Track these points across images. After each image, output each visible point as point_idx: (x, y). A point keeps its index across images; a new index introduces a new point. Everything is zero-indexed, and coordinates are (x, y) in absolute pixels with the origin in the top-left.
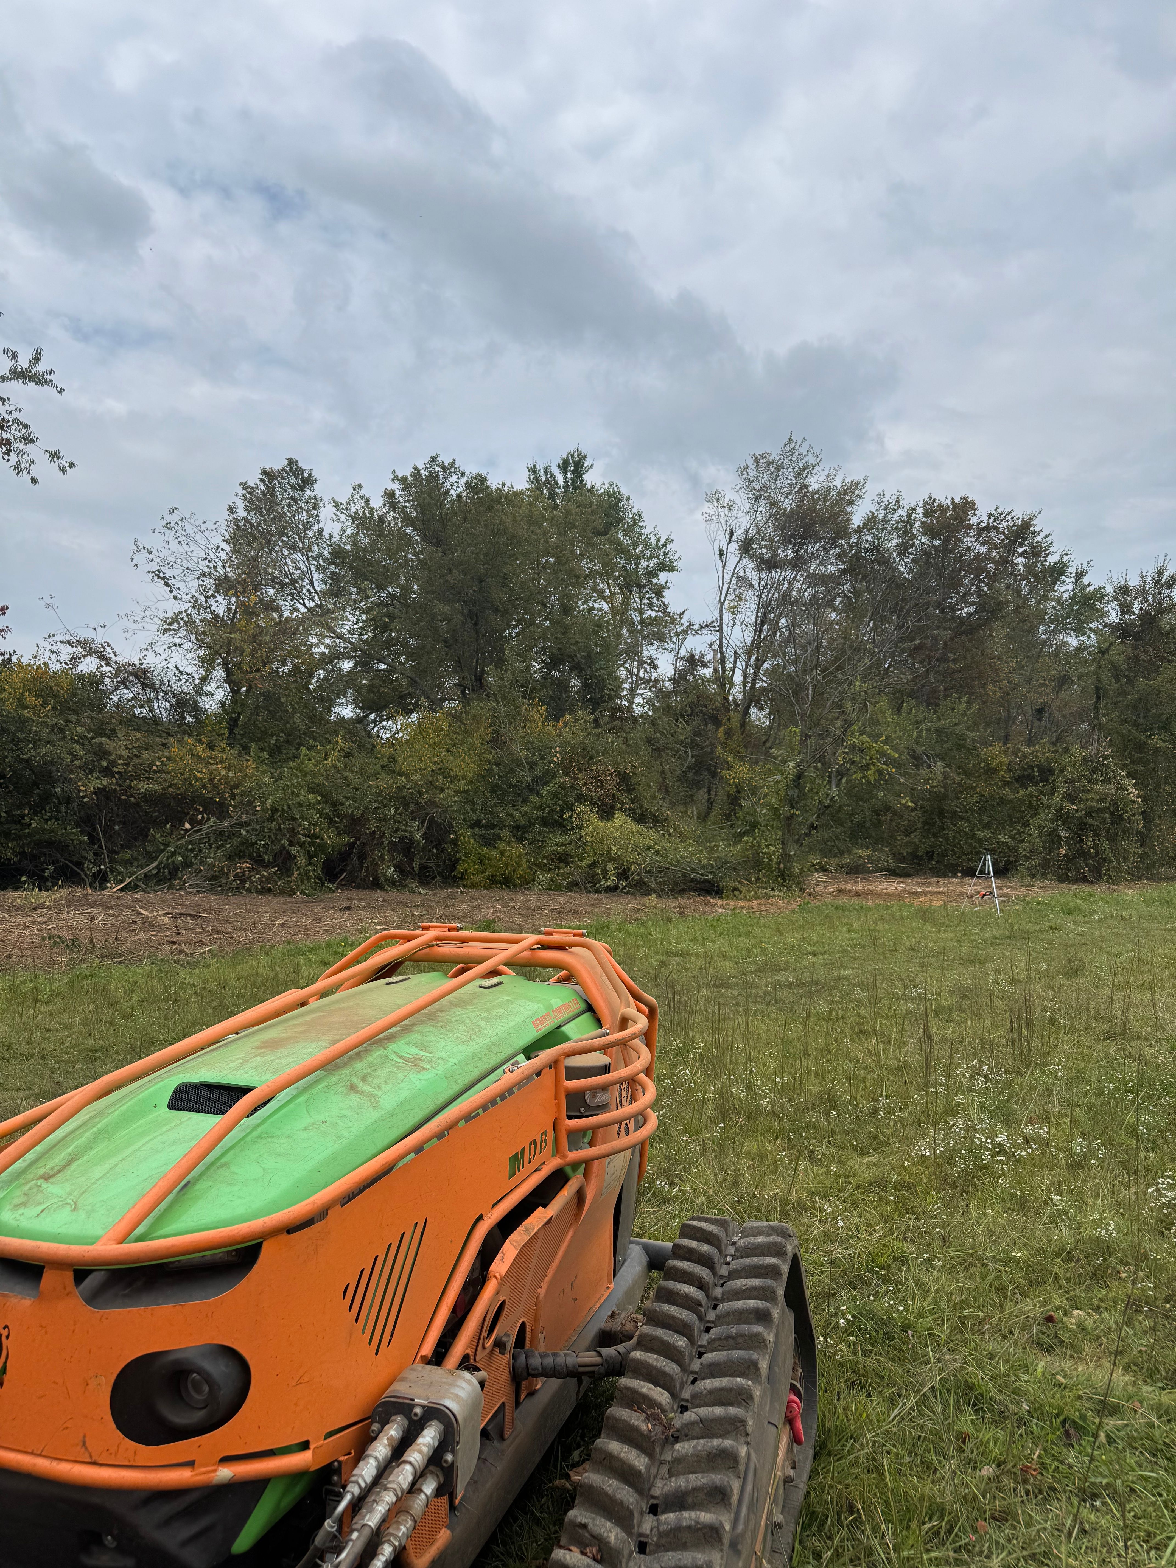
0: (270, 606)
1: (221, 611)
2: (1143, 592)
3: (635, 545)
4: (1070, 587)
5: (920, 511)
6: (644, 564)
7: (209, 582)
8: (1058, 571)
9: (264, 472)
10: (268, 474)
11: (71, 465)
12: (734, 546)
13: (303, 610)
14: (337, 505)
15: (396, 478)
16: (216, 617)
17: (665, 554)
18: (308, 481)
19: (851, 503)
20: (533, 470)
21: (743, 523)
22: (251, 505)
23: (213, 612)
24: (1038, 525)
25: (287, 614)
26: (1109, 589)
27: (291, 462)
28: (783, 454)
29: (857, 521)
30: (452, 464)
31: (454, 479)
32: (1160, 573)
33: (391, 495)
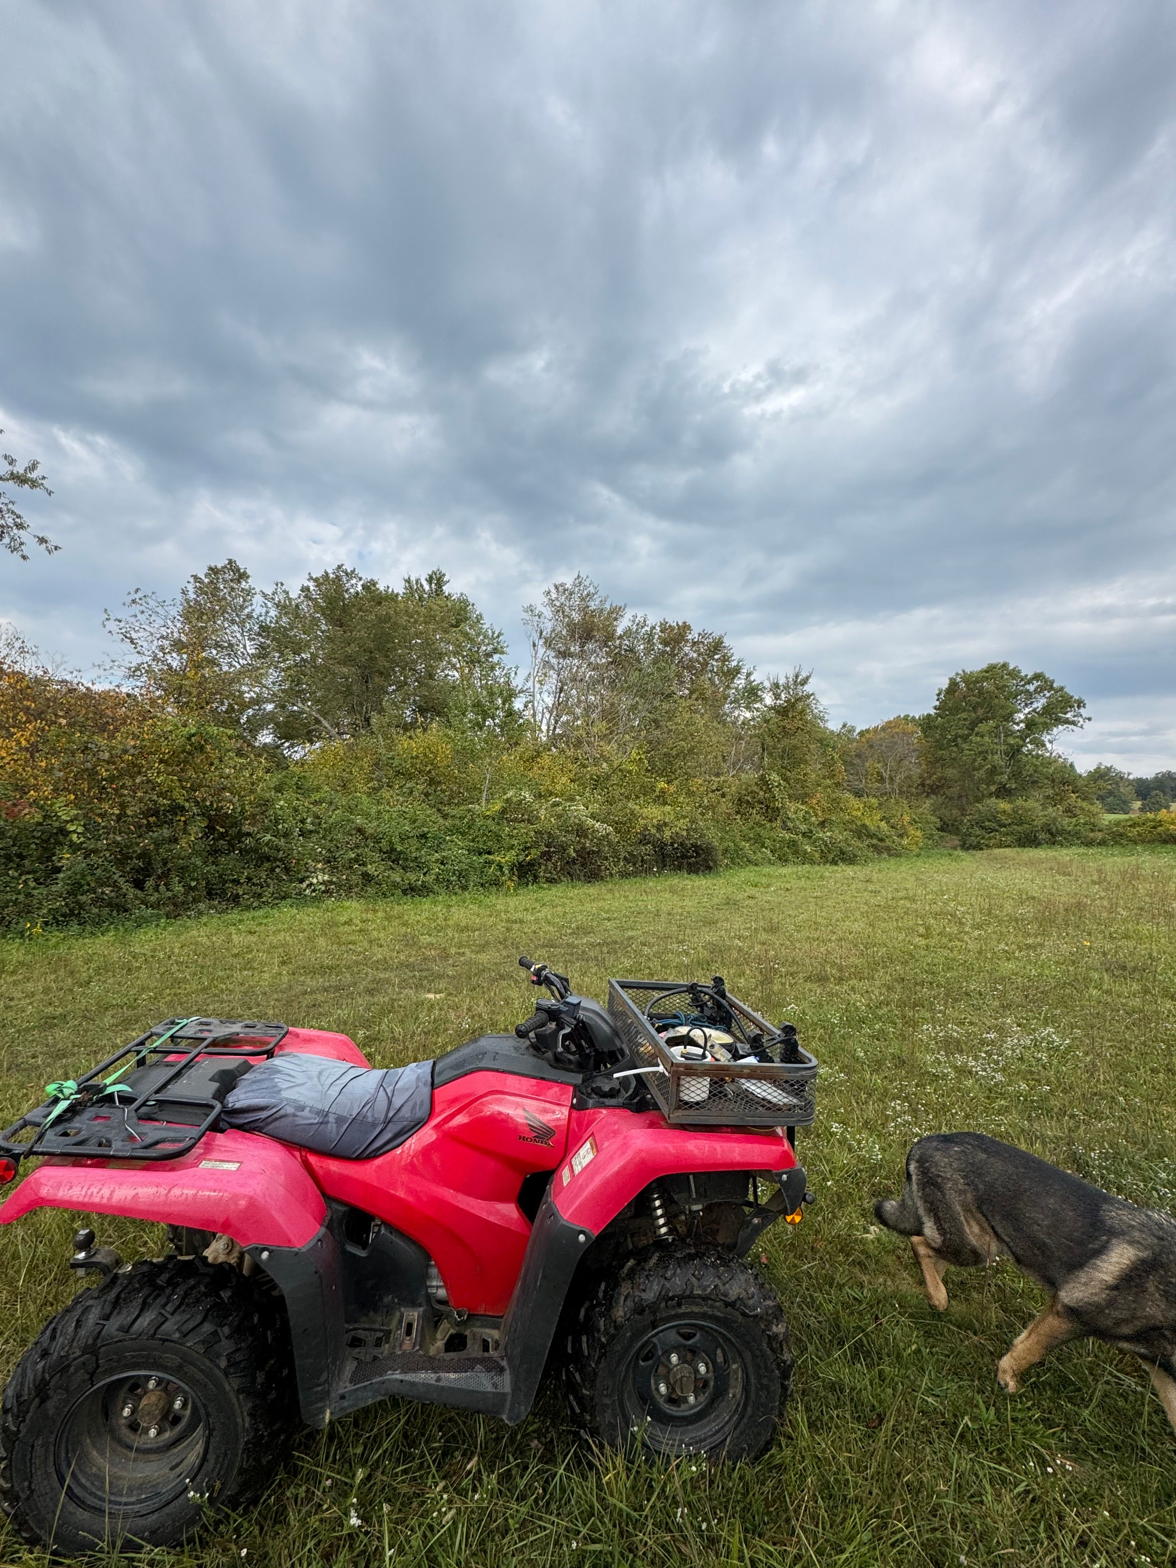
0: (213, 662)
1: (175, 664)
2: (787, 687)
3: (478, 635)
4: (743, 681)
5: (658, 629)
6: (484, 648)
7: (166, 643)
8: (737, 671)
9: (211, 569)
10: (213, 570)
11: (56, 548)
12: (542, 642)
13: (238, 666)
14: (265, 595)
15: (311, 578)
16: (170, 667)
17: (498, 643)
18: (242, 576)
19: (616, 619)
20: (408, 581)
21: (548, 627)
22: (200, 591)
23: (168, 665)
24: (727, 642)
25: (225, 668)
26: (767, 684)
27: (230, 562)
28: (575, 585)
29: (619, 631)
30: (353, 571)
31: (354, 581)
32: (797, 676)
33: (305, 589)
